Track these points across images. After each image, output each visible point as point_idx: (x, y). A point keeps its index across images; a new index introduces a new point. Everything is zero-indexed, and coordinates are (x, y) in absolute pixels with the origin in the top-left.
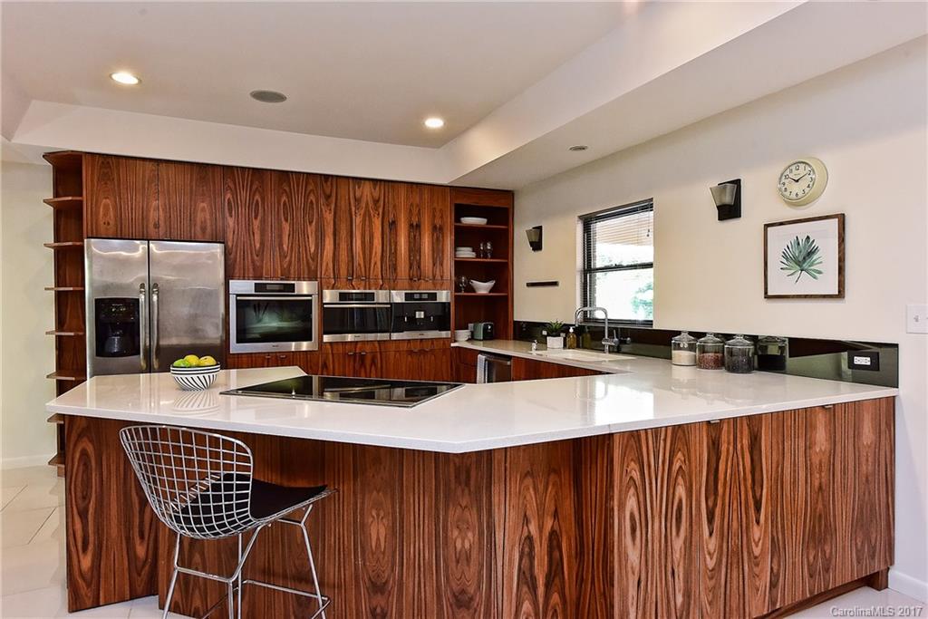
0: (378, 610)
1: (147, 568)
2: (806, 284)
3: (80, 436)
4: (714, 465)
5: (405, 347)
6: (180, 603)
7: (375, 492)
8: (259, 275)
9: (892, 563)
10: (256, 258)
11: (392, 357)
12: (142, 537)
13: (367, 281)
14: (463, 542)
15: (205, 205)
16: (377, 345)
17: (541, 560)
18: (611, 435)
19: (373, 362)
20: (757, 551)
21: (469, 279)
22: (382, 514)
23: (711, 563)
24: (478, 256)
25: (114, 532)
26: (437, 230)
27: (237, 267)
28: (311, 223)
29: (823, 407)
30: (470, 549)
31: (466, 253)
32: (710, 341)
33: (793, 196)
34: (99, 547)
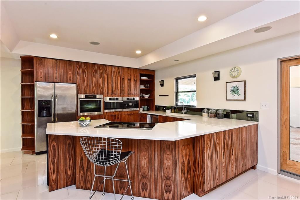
0: (144, 183)
1: (71, 177)
2: (236, 97)
3: (52, 141)
4: (224, 141)
5: (126, 113)
6: (83, 186)
7: (143, 152)
8: (86, 93)
9: (257, 163)
10: (85, 88)
11: (123, 116)
12: (70, 169)
13: (116, 94)
14: (168, 163)
15: (70, 72)
16: (119, 112)
17: (186, 167)
18: (204, 135)
19: (118, 117)
20: (232, 162)
21: (143, 94)
22: (145, 158)
23: (224, 165)
24: (145, 88)
25: (62, 168)
26: (135, 81)
27: (80, 91)
28: (101, 78)
29: (245, 127)
30: (170, 165)
31: (142, 87)
32: (213, 111)
33: (233, 76)
34: (58, 172)
